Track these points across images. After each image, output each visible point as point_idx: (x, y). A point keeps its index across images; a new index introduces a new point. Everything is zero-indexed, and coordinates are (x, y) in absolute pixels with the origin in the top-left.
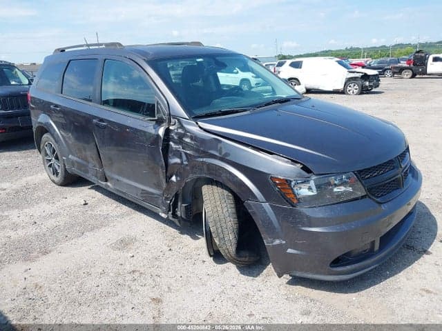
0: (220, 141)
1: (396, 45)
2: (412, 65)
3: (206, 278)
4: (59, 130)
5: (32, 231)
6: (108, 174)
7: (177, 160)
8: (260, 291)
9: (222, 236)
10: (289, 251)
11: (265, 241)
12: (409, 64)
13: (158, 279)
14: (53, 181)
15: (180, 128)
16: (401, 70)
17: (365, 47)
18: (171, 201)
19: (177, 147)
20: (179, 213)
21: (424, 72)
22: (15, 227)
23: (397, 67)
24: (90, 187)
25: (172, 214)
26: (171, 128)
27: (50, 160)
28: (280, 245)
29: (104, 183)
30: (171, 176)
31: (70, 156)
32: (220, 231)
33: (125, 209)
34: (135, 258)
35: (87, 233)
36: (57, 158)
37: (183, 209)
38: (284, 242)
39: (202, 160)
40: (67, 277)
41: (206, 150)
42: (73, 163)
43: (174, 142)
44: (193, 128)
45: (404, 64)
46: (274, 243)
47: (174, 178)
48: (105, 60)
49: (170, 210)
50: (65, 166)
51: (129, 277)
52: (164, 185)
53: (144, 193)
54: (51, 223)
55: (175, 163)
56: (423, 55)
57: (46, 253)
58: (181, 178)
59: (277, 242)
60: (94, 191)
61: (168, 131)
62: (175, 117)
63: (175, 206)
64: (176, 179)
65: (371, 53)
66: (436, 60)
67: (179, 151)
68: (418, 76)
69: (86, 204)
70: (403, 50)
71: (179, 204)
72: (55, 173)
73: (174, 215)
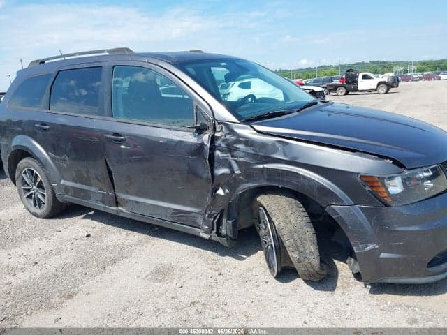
0: (287, 143)
1: (320, 67)
2: (345, 83)
3: (281, 300)
4: (47, 152)
5: (37, 273)
6: (121, 196)
7: (225, 170)
8: (348, 305)
9: (301, 249)
10: (383, 255)
11: (354, 248)
12: (342, 82)
13: (227, 308)
14: (35, 215)
15: (229, 134)
16: (336, 88)
17: (294, 69)
18: (215, 218)
19: (225, 155)
20: (223, 232)
21: (356, 89)
22: (11, 270)
23: (332, 86)
24: (82, 216)
25: (216, 233)
26: (216, 135)
27: (29, 190)
28: (374, 250)
29: (114, 208)
30: (217, 190)
31: (63, 182)
32: (298, 242)
33: (138, 236)
34: (185, 288)
35: (111, 268)
36: (40, 186)
37: (229, 226)
38: (377, 246)
39: (261, 166)
40: (114, 321)
41: (268, 155)
42: (67, 189)
43: (220, 150)
44: (246, 132)
45: (337, 82)
46: (366, 249)
47: (220, 192)
48: (114, 66)
49: (213, 230)
50: (54, 194)
51: (192, 311)
52: (208, 200)
53: (176, 214)
54: (56, 261)
55: (223, 174)
56: (354, 73)
57: (70, 296)
58: (230, 190)
59: (370, 247)
60: (90, 220)
61: (213, 139)
62: (221, 122)
63: (219, 223)
64: (224, 191)
65: (300, 74)
66: (365, 77)
67: (227, 160)
68: (350, 93)
69: (89, 235)
70: (327, 72)
71: (224, 220)
72: (38, 203)
73: (219, 234)
